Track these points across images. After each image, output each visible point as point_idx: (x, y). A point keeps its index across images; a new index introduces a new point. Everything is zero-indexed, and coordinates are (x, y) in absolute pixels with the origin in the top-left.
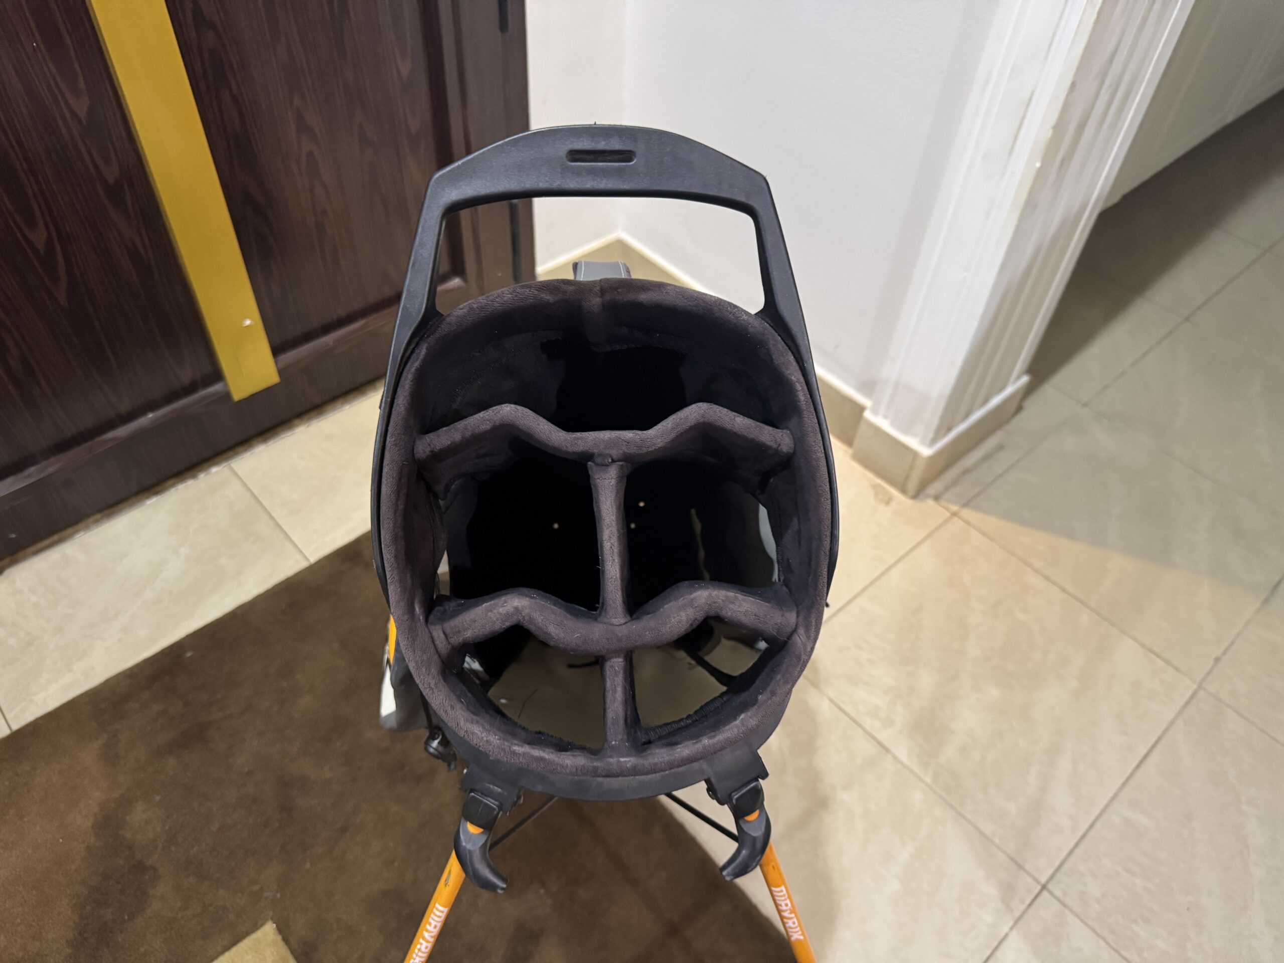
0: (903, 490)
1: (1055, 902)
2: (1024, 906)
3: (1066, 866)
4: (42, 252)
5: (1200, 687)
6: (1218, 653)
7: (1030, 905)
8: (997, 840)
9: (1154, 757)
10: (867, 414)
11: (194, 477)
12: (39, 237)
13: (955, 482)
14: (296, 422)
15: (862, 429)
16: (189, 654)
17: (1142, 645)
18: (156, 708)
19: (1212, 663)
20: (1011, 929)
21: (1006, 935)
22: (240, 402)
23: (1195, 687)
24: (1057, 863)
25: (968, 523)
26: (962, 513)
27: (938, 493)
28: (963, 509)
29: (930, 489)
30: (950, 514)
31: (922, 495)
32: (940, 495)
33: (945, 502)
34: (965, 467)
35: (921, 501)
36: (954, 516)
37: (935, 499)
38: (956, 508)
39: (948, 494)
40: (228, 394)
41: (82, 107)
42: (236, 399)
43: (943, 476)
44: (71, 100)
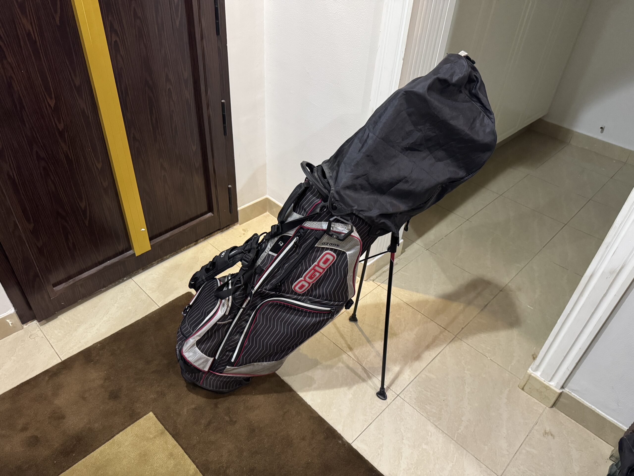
1: (402, 399)
2: (391, 401)
3: (406, 390)
4: (83, 209)
5: (456, 336)
7: (393, 400)
9: (438, 357)
13: (380, 275)
17: (438, 324)
19: (461, 329)
23: (454, 336)
24: (403, 389)
25: (383, 288)
26: (382, 285)
27: (374, 279)
28: (382, 284)
29: (372, 278)
30: (377, 285)
31: (369, 280)
32: (375, 280)
33: (376, 282)
34: (384, 271)
35: (368, 282)
36: (379, 286)
37: (373, 281)
38: (380, 283)
39: (377, 279)
40: (134, 254)
41: (99, 166)
42: (137, 255)
43: (376, 274)
44: (97, 163)
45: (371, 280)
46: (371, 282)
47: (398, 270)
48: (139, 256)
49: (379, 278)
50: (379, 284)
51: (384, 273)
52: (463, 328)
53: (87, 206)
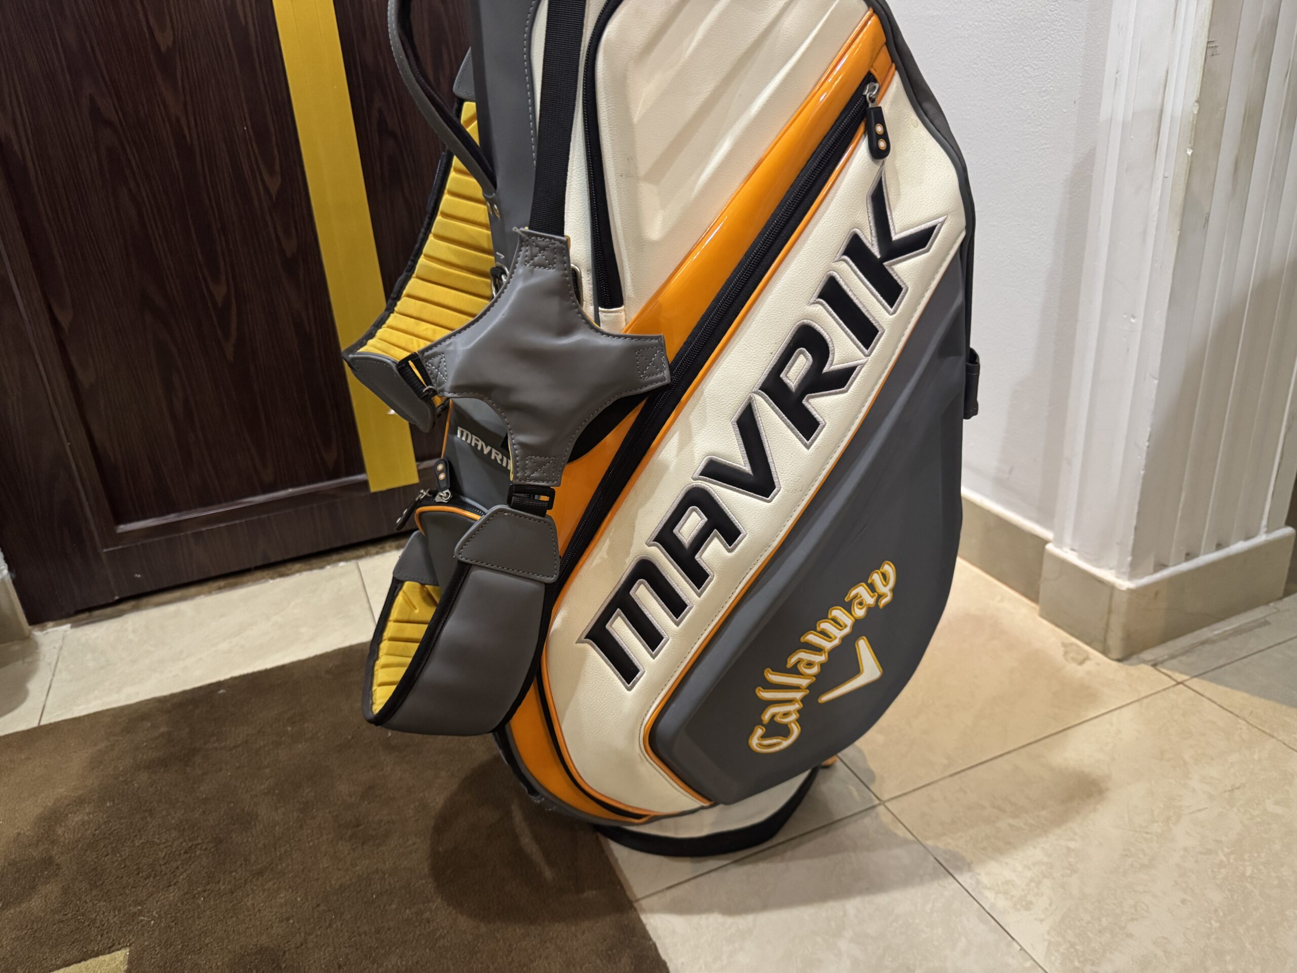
0: (1105, 652)
4: (220, 304)
10: (1049, 547)
11: (322, 567)
12: (220, 292)
13: (1190, 650)
15: (1047, 565)
16: (221, 691)
18: (163, 729)
22: (375, 493)
25: (1202, 695)
26: (1196, 683)
27: (1160, 659)
28: (1195, 680)
29: (1148, 655)
30: (1173, 683)
31: (1134, 659)
32: (1162, 662)
33: (1168, 669)
34: (1204, 638)
35: (1131, 665)
36: (1181, 686)
37: (1154, 665)
38: (1185, 677)
39: (1174, 662)
40: (365, 484)
41: (274, 184)
42: (373, 489)
43: (1170, 644)
44: (266, 177)
45: (1145, 662)
46: (1147, 669)
47: (1272, 644)
48: (381, 492)
49: (1184, 658)
50: (1181, 677)
51: (1208, 647)
53: (233, 300)
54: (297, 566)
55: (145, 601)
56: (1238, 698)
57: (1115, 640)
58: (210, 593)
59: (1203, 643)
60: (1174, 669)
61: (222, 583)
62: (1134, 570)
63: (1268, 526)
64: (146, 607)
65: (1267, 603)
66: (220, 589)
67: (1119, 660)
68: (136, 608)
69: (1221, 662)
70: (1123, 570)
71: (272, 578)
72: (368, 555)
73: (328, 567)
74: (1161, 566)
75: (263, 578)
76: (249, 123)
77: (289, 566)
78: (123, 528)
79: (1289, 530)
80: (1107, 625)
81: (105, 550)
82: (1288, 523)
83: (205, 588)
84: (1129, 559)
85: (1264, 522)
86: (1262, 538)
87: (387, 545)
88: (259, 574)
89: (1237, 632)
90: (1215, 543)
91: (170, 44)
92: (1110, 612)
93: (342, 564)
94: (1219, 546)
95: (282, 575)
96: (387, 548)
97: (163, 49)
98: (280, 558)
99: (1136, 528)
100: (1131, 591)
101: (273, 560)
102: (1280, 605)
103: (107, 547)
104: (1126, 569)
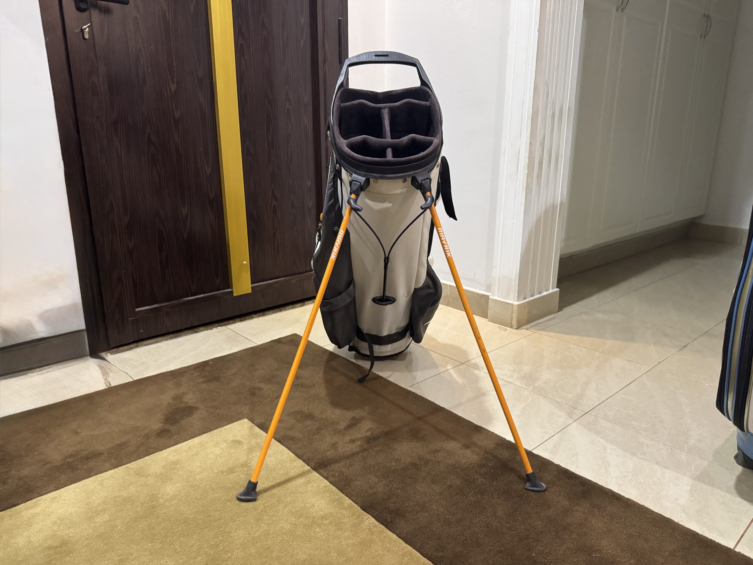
0: (511, 327)
1: (592, 416)
2: (578, 417)
3: (596, 408)
4: (184, 217)
5: (653, 368)
6: (660, 361)
7: (581, 417)
8: (564, 403)
10: (490, 297)
11: (212, 329)
12: (184, 212)
13: (535, 325)
14: (254, 316)
15: (490, 303)
17: (625, 360)
19: (657, 363)
20: (573, 422)
21: (571, 424)
22: (235, 296)
23: (650, 368)
24: (592, 408)
25: (542, 334)
26: (539, 332)
29: (524, 327)
30: (533, 332)
31: (520, 328)
32: (529, 328)
33: (530, 330)
35: (520, 330)
36: (536, 334)
37: (527, 329)
38: (536, 331)
39: (532, 328)
40: (232, 292)
41: (209, 171)
42: (235, 295)
43: (529, 324)
44: (206, 167)
45: (524, 329)
47: (557, 323)
48: (237, 296)
49: (534, 327)
51: (540, 324)
52: (660, 363)
53: (189, 215)
54: (202, 328)
55: (140, 343)
56: (552, 334)
57: (514, 323)
58: (167, 340)
59: (539, 323)
60: (533, 330)
61: (172, 336)
62: (518, 300)
63: (552, 287)
64: (141, 346)
65: (554, 313)
66: (171, 338)
67: (516, 329)
68: (137, 347)
69: (545, 327)
70: (515, 299)
71: (192, 334)
72: (229, 324)
73: (214, 329)
74: (525, 299)
75: (188, 333)
76: (202, 147)
77: (199, 328)
78: (137, 310)
79: (558, 289)
80: (512, 318)
81: (130, 319)
82: (557, 287)
83: (165, 338)
84: (517, 295)
85: (551, 286)
86: (551, 291)
87: (237, 320)
88: (187, 332)
89: (547, 321)
90: (538, 292)
91: (179, 117)
92: (512, 313)
93: (219, 328)
94: (540, 293)
95: (196, 332)
96: (236, 321)
97: (176, 118)
98: (197, 324)
99: (518, 285)
100: (518, 305)
101: (195, 325)
102: (557, 314)
103: (131, 318)
104: (516, 298)
